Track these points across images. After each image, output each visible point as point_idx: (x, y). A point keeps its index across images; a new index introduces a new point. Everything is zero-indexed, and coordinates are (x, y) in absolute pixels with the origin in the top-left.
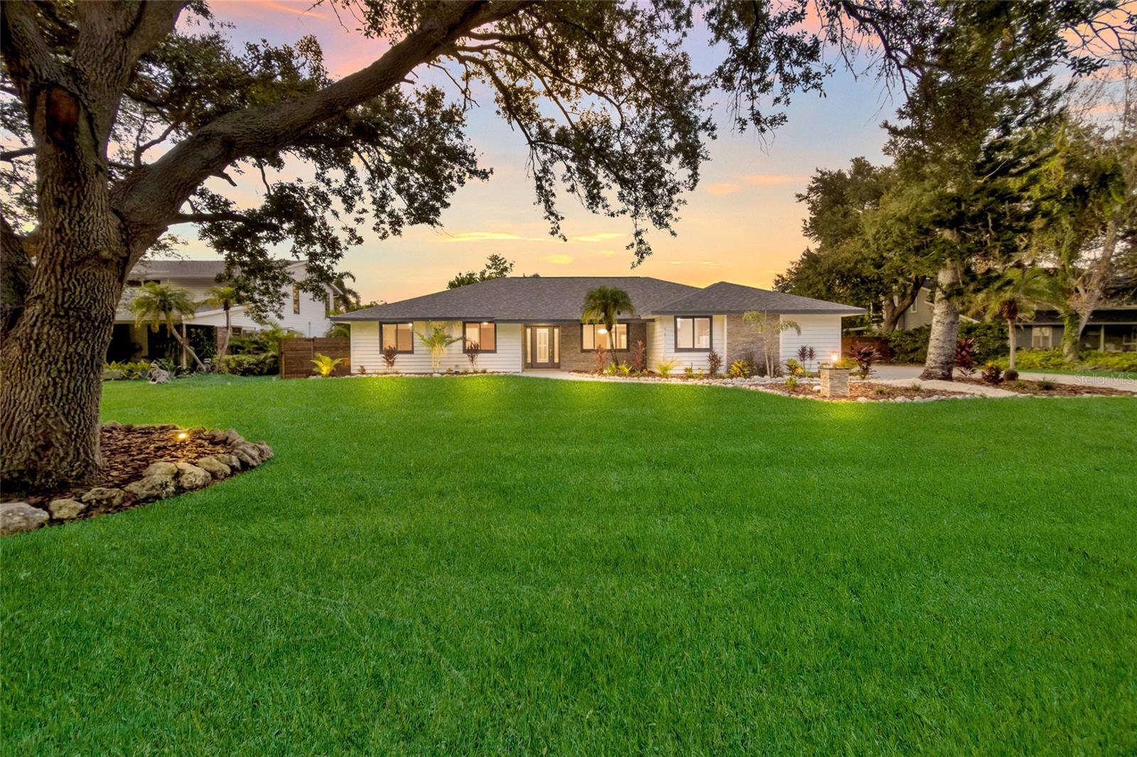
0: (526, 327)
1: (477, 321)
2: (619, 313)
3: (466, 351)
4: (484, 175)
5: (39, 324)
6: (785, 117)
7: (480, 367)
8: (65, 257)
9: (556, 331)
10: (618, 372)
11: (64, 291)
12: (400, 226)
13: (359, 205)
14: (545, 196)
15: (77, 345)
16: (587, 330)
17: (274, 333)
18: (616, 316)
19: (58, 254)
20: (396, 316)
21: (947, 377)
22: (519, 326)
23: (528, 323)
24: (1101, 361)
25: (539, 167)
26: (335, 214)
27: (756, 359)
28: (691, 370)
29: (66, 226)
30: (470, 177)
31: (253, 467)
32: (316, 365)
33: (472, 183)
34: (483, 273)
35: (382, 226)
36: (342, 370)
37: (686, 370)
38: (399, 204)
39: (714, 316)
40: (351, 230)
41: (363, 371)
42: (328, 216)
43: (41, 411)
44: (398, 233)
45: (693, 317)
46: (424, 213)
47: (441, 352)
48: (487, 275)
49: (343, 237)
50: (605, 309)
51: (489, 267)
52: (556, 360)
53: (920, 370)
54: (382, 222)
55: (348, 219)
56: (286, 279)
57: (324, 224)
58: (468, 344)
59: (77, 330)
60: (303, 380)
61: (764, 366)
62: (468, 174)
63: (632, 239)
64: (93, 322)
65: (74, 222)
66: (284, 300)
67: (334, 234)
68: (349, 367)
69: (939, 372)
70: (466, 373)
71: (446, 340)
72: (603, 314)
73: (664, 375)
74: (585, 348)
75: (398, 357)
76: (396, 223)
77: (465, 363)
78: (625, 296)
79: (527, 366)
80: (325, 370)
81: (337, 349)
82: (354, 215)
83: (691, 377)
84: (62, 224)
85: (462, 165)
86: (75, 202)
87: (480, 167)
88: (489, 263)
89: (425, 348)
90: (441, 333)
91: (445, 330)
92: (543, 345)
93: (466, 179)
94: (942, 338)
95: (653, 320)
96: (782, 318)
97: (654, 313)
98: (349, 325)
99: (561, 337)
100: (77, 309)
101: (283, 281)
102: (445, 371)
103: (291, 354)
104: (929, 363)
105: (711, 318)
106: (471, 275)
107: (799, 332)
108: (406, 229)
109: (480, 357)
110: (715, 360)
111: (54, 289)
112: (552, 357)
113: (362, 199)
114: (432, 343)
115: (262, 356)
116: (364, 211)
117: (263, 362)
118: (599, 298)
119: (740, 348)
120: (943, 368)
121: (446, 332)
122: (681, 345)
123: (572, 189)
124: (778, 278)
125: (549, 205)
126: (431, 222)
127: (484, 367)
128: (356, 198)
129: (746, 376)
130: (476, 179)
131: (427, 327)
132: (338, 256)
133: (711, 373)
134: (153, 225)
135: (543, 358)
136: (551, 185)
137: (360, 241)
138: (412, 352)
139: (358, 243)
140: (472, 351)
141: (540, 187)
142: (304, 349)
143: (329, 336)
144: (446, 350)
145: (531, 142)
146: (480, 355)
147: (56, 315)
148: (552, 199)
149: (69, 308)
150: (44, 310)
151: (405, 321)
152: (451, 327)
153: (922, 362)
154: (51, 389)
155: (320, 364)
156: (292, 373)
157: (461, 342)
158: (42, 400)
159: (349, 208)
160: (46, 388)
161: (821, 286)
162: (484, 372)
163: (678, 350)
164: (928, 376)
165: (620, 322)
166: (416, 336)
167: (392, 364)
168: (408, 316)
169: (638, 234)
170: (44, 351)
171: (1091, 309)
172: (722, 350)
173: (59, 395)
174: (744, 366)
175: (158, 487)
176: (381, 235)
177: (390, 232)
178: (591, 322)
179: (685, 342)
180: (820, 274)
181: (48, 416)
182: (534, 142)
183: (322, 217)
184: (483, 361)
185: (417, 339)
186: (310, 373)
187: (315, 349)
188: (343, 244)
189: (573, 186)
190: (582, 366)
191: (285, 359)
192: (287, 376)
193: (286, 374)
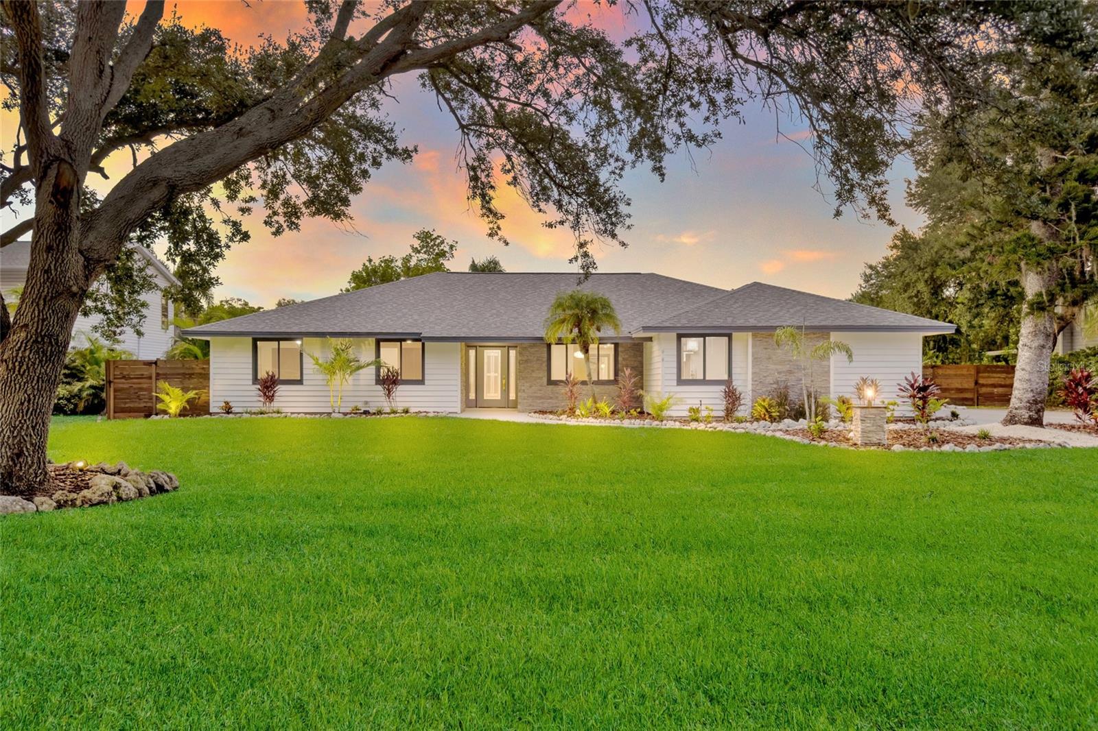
0: (468, 347)
1: (399, 339)
2: (598, 329)
3: (380, 381)
4: (407, 154)
5: (22, 349)
6: (719, 134)
7: (400, 406)
8: (48, 293)
9: (513, 353)
10: (596, 413)
11: (44, 320)
12: (298, 218)
13: (245, 192)
14: (480, 189)
15: (47, 367)
16: (557, 352)
17: (92, 352)
18: (593, 333)
19: (43, 291)
20: (277, 329)
21: (1036, 422)
22: (458, 345)
23: (471, 342)
25: (472, 154)
26: (216, 203)
27: (792, 396)
28: (697, 411)
29: (52, 267)
30: (388, 158)
31: (167, 491)
32: (159, 400)
33: (391, 165)
34: (407, 260)
35: (276, 218)
36: (197, 407)
37: (691, 410)
38: (297, 192)
39: (735, 335)
40: (235, 223)
41: (228, 409)
42: (207, 205)
43: (17, 423)
44: (296, 226)
45: (704, 336)
46: (328, 204)
47: (344, 383)
48: (413, 263)
49: (223, 232)
50: (578, 323)
51: (417, 251)
52: (512, 396)
53: (1002, 413)
54: (275, 213)
55: (231, 210)
56: (148, 285)
57: (201, 216)
58: (383, 372)
59: (48, 354)
60: (142, 422)
61: (802, 406)
62: (385, 155)
63: (574, 251)
64: (59, 347)
65: (58, 264)
66: (145, 311)
67: (214, 227)
68: (208, 403)
69: (1025, 414)
70: (379, 413)
71: (350, 366)
72: (576, 330)
73: (660, 418)
74: (554, 378)
75: (281, 390)
76: (293, 213)
77: (377, 398)
78: (606, 305)
79: (469, 404)
80: (174, 406)
81: (191, 376)
82: (238, 203)
83: (696, 420)
84: (50, 266)
85: (377, 142)
86: (61, 247)
87: (400, 145)
88: (417, 243)
89: (321, 377)
90: (344, 355)
91: (350, 350)
92: (492, 374)
93: (383, 160)
94: (1028, 368)
95: (650, 339)
96: (835, 337)
97: (645, 329)
98: (207, 343)
99: (519, 363)
100: (50, 337)
101: (142, 287)
102: (348, 410)
103: (123, 384)
104: (1014, 402)
105: (730, 336)
106: (388, 262)
107: (850, 356)
108: (306, 221)
109: (400, 390)
110: (732, 398)
111: (36, 319)
112: (505, 391)
113: (250, 185)
114: (330, 369)
115: (77, 386)
116: (252, 199)
117: (78, 396)
118: (570, 308)
119: (770, 380)
120: (1029, 409)
121: (352, 354)
122: (684, 377)
123: (515, 182)
124: (868, 271)
125: (485, 200)
126: (337, 216)
127: (406, 405)
128: (243, 183)
129: (773, 420)
130: (395, 161)
131: (325, 346)
132: (217, 257)
133: (727, 416)
134: (105, 260)
135: (492, 393)
136: (488, 176)
137: (246, 237)
138: (300, 382)
139: (243, 239)
140: (389, 381)
141: (475, 179)
142: (141, 377)
143: (171, 358)
144: (350, 379)
145: (462, 127)
146: (400, 388)
147: (36, 341)
148: (491, 192)
149: (45, 335)
150: (27, 336)
151: (289, 337)
152: (359, 346)
153: (1004, 400)
154: (26, 404)
155: (166, 398)
156: (124, 411)
157: (372, 369)
158: (18, 414)
159: (232, 197)
160: (22, 404)
161: (921, 286)
162: (407, 412)
163: (681, 382)
164: (1011, 420)
165: (602, 341)
166: (306, 359)
167: (270, 398)
168: (295, 329)
169: (581, 246)
170: (24, 372)
172: (744, 383)
173: (31, 410)
174: (770, 406)
175: (106, 494)
176: (274, 230)
177: (285, 226)
178: (560, 341)
179: (693, 370)
180: (920, 269)
181: (21, 428)
182: (466, 127)
183: (199, 208)
184: (406, 398)
185: (308, 364)
186: (150, 411)
187: (158, 376)
188: (224, 241)
189: (515, 178)
190: (547, 405)
191: (115, 391)
192: (117, 415)
193: (115, 412)
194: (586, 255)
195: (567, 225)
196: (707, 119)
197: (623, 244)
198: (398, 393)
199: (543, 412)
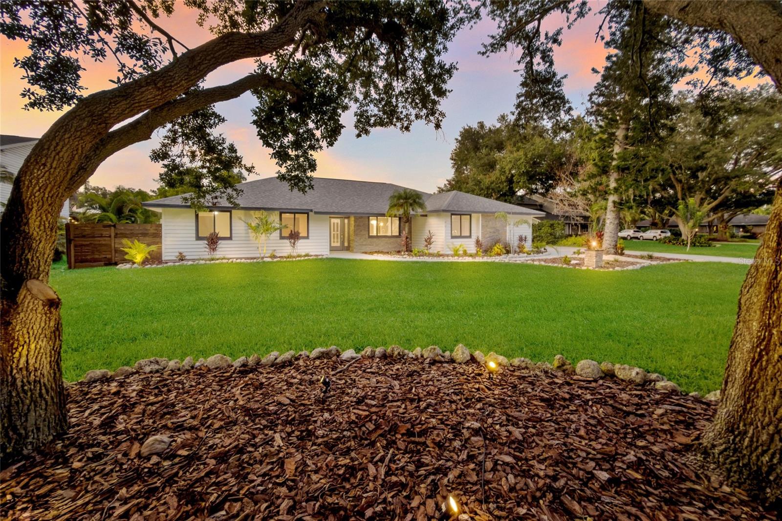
1: (292, 212)
3: (283, 237)
7: (303, 252)
9: (346, 221)
36: (153, 257)
39: (473, 215)
41: (182, 258)
45: (461, 215)
52: (346, 244)
74: (371, 234)
80: (139, 258)
92: (336, 233)
96: (509, 217)
103: (83, 241)
110: (478, 244)
112: (342, 242)
122: (453, 234)
127: (306, 252)
131: (247, 216)
135: (336, 242)
138: (230, 239)
152: (268, 216)
155: (131, 251)
162: (308, 255)
167: (215, 249)
172: (478, 237)
184: (299, 246)
185: (235, 227)
186: (108, 261)
190: (369, 248)
191: (75, 246)
192: (77, 264)
193: (76, 262)
198: (298, 244)
199: (366, 253)
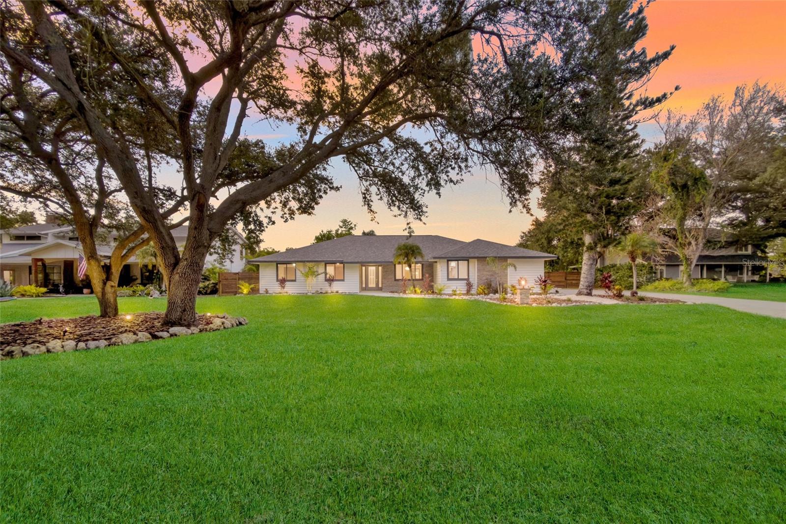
0: (362, 266)
1: (334, 263)
2: (415, 258)
3: (326, 280)
4: (337, 189)
5: (185, 269)
6: (463, 180)
10: (414, 292)
11: (194, 257)
12: (294, 215)
13: (273, 205)
14: (367, 202)
15: (195, 275)
16: (398, 267)
18: (413, 260)
19: (193, 245)
20: (286, 260)
21: (589, 294)
22: (358, 265)
23: (363, 264)
24: (704, 286)
25: (363, 189)
26: (262, 210)
27: (493, 285)
28: (455, 291)
31: (243, 325)
32: (240, 288)
33: (331, 193)
34: (337, 231)
35: (285, 215)
36: (254, 291)
37: (453, 291)
38: (294, 205)
39: (470, 260)
40: (269, 218)
41: (267, 292)
42: (258, 210)
44: (292, 218)
45: (458, 260)
46: (306, 209)
47: (312, 280)
48: (340, 232)
49: (265, 221)
50: (407, 255)
51: (341, 227)
53: (576, 291)
54: (285, 213)
55: (268, 212)
57: (256, 215)
58: (328, 276)
59: (196, 270)
60: (233, 297)
61: (497, 288)
63: (405, 226)
64: (200, 267)
65: (199, 234)
66: (234, 253)
67: (261, 219)
68: (259, 289)
69: (585, 291)
70: (326, 293)
71: (315, 274)
72: (406, 258)
73: (440, 294)
74: (397, 278)
75: (287, 284)
76: (292, 213)
77: (326, 287)
78: (418, 248)
79: (363, 289)
80: (245, 291)
81: (252, 278)
82: (271, 210)
83: (455, 295)
84: (196, 235)
85: (326, 184)
86: (200, 228)
87: (335, 185)
89: (303, 278)
90: (312, 270)
92: (372, 277)
93: (328, 191)
94: (586, 273)
95: (436, 262)
96: (509, 261)
97: (435, 258)
98: (258, 265)
99: (383, 272)
100: (196, 263)
101: (233, 243)
102: (314, 292)
104: (581, 286)
105: (468, 261)
106: (330, 232)
107: (515, 268)
108: (297, 216)
109: (335, 284)
110: (469, 286)
111: (191, 256)
112: (377, 284)
113: (275, 202)
114: (306, 276)
115: (207, 283)
116: (276, 208)
117: (207, 287)
118: (403, 249)
119: (484, 278)
120: (587, 289)
121: (315, 269)
122: (450, 277)
123: (381, 199)
125: (369, 206)
126: (310, 214)
128: (272, 201)
129: (485, 294)
130: (333, 191)
131: (305, 266)
132: (262, 231)
133: (467, 293)
134: (218, 233)
135: (372, 284)
136: (370, 196)
137: (274, 223)
138: (295, 281)
140: (330, 280)
141: (365, 198)
142: (232, 279)
143: (244, 271)
144: (314, 279)
145: (360, 177)
146: (335, 282)
147: (191, 265)
148: (371, 203)
150: (187, 263)
151: (290, 263)
152: (318, 266)
153: (577, 285)
154: (187, 290)
155: (243, 288)
156: (226, 293)
157: (323, 275)
158: (184, 294)
159: (268, 207)
160: (185, 290)
161: (543, 240)
162: (337, 292)
163: (449, 279)
164: (580, 294)
165: (417, 263)
166: (298, 272)
167: (284, 287)
168: (293, 259)
169: (408, 224)
170: (186, 278)
171: (697, 255)
172: (474, 280)
173: (189, 293)
174: (484, 288)
175: (219, 326)
176: (284, 220)
177: (289, 218)
178: (399, 263)
179: (454, 274)
180: (543, 233)
181: (185, 300)
183: (255, 211)
184: (337, 287)
186: (235, 293)
187: (239, 279)
188: (265, 225)
190: (394, 289)
191: (222, 285)
192: (223, 294)
194: (410, 228)
195: (402, 216)
196: (458, 174)
197: (425, 224)
199: (393, 292)
